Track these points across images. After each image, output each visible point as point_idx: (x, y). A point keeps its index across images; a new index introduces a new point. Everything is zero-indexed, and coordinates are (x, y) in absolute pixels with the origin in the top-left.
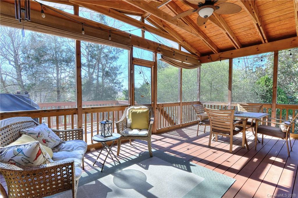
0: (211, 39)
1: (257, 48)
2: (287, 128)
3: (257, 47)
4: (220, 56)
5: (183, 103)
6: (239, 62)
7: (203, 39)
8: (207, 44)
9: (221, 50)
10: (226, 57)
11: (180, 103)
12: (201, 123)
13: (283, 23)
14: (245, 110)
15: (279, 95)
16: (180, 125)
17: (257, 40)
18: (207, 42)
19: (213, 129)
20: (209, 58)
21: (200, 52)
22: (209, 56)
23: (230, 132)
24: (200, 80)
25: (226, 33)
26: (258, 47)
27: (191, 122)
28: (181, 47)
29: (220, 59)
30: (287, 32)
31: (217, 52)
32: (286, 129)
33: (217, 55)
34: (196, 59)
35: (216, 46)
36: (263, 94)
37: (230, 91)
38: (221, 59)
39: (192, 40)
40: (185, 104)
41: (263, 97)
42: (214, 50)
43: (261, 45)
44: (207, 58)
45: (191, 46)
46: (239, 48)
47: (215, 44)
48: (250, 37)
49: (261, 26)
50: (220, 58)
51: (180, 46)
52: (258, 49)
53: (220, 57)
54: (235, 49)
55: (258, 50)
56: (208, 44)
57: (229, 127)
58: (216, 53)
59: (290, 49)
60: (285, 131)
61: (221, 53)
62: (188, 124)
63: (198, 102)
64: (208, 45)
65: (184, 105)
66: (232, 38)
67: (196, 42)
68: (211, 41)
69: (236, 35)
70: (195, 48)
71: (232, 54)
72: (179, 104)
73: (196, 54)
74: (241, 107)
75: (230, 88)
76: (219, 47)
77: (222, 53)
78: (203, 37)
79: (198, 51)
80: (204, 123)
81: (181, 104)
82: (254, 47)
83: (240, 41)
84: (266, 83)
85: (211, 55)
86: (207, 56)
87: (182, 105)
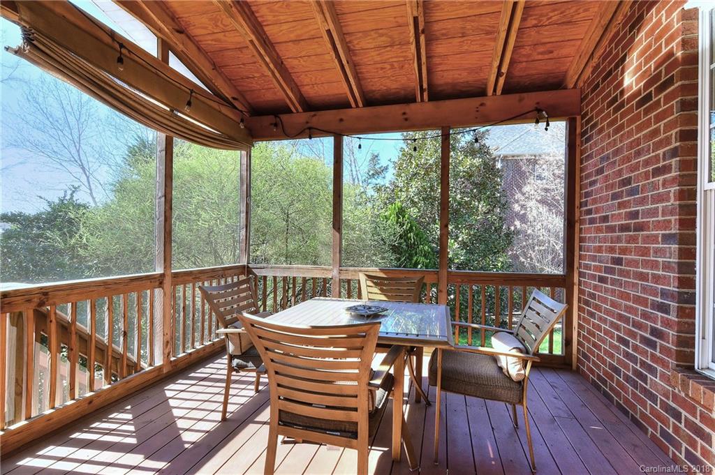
0: (280, 54)
1: (404, 114)
2: (525, 367)
3: (403, 111)
4: (307, 123)
5: (176, 275)
6: (360, 147)
7: (253, 37)
8: (267, 65)
9: (310, 106)
10: (325, 129)
11: (163, 275)
12: (238, 365)
13: (466, 47)
14: (379, 292)
15: (421, 244)
16: (160, 368)
17: (403, 92)
18: (267, 59)
19: (280, 410)
20: (276, 125)
21: (249, 104)
22: (276, 116)
23: (356, 424)
24: (248, 195)
25: (329, 32)
26: (407, 111)
27: (213, 344)
28: (170, 53)
29: (307, 131)
30: (467, 82)
31: (300, 109)
32: (523, 372)
33: (300, 118)
34: (233, 120)
35: (297, 86)
36: (395, 241)
37: (337, 234)
38: (310, 132)
39: (215, 40)
40: (190, 278)
41: (395, 249)
42: (290, 99)
43: (413, 106)
44: (271, 124)
45: (215, 67)
46: (360, 105)
47: (296, 79)
48: (389, 77)
49: (423, 32)
50: (310, 128)
51: (165, 47)
52: (405, 116)
53: (309, 125)
54: (351, 107)
55: (406, 119)
56: (271, 66)
57: (350, 402)
58: (298, 112)
59: (475, 128)
60: (521, 378)
61: (313, 113)
62: (201, 354)
63: (244, 266)
64: (270, 74)
65: (185, 283)
66: (344, 62)
67: (229, 53)
68: (282, 62)
69: (354, 58)
70: (229, 80)
71: (341, 120)
72: (159, 281)
73: (236, 104)
74: (370, 283)
75: (337, 223)
76: (305, 96)
77: (315, 115)
78: (254, 33)
79: (243, 97)
80: (250, 364)
81: (168, 281)
82: (396, 109)
83: (362, 82)
84: (399, 218)
85: (284, 117)
86: (271, 119)
87: (175, 284)
